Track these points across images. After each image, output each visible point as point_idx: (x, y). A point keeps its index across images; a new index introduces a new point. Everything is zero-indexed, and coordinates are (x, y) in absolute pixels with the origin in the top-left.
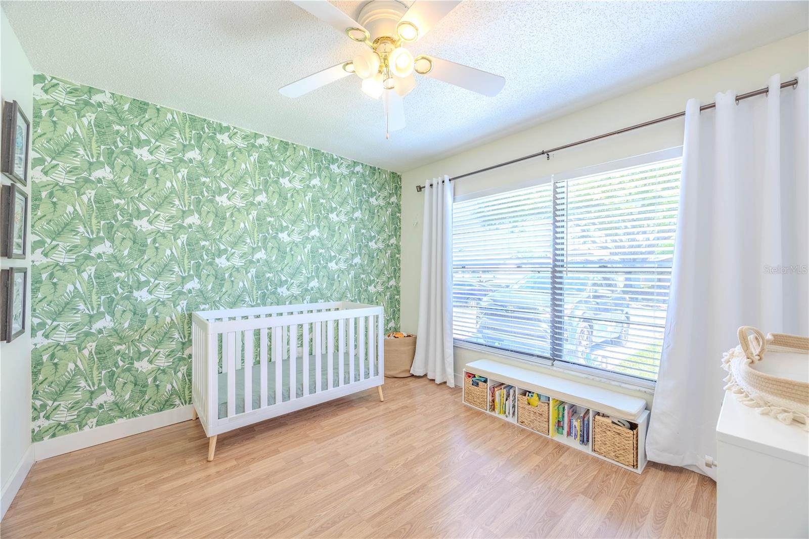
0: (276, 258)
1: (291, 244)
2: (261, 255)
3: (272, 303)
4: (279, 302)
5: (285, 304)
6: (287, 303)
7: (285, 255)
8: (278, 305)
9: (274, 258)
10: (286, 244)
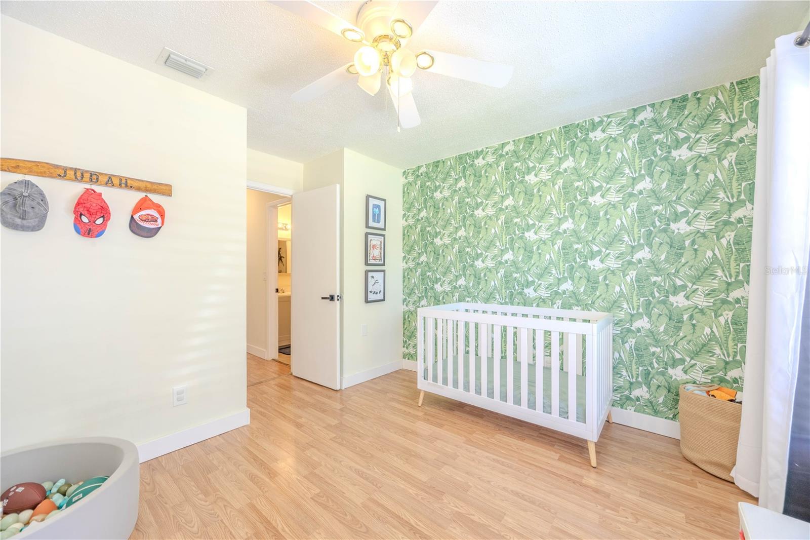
0: (523, 258)
1: (538, 242)
2: (508, 256)
3: (519, 303)
4: (526, 303)
5: (533, 306)
6: (534, 305)
7: (531, 255)
8: (525, 306)
9: (520, 259)
10: (533, 242)
